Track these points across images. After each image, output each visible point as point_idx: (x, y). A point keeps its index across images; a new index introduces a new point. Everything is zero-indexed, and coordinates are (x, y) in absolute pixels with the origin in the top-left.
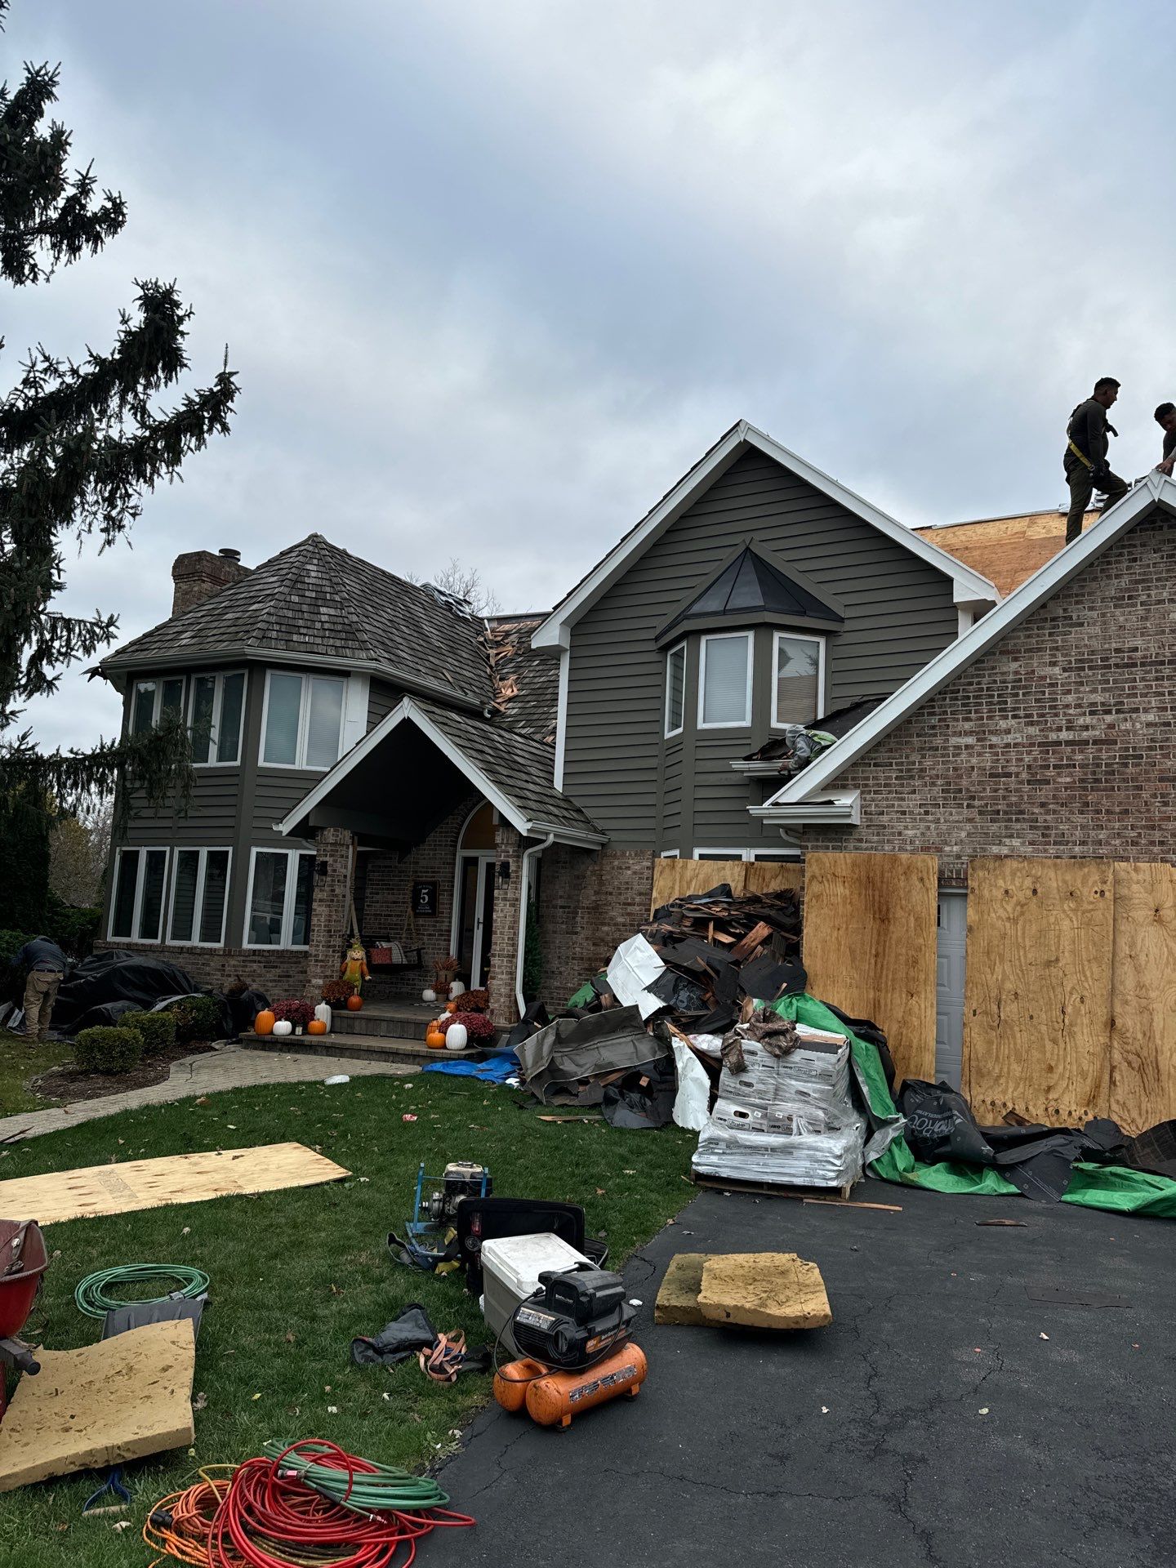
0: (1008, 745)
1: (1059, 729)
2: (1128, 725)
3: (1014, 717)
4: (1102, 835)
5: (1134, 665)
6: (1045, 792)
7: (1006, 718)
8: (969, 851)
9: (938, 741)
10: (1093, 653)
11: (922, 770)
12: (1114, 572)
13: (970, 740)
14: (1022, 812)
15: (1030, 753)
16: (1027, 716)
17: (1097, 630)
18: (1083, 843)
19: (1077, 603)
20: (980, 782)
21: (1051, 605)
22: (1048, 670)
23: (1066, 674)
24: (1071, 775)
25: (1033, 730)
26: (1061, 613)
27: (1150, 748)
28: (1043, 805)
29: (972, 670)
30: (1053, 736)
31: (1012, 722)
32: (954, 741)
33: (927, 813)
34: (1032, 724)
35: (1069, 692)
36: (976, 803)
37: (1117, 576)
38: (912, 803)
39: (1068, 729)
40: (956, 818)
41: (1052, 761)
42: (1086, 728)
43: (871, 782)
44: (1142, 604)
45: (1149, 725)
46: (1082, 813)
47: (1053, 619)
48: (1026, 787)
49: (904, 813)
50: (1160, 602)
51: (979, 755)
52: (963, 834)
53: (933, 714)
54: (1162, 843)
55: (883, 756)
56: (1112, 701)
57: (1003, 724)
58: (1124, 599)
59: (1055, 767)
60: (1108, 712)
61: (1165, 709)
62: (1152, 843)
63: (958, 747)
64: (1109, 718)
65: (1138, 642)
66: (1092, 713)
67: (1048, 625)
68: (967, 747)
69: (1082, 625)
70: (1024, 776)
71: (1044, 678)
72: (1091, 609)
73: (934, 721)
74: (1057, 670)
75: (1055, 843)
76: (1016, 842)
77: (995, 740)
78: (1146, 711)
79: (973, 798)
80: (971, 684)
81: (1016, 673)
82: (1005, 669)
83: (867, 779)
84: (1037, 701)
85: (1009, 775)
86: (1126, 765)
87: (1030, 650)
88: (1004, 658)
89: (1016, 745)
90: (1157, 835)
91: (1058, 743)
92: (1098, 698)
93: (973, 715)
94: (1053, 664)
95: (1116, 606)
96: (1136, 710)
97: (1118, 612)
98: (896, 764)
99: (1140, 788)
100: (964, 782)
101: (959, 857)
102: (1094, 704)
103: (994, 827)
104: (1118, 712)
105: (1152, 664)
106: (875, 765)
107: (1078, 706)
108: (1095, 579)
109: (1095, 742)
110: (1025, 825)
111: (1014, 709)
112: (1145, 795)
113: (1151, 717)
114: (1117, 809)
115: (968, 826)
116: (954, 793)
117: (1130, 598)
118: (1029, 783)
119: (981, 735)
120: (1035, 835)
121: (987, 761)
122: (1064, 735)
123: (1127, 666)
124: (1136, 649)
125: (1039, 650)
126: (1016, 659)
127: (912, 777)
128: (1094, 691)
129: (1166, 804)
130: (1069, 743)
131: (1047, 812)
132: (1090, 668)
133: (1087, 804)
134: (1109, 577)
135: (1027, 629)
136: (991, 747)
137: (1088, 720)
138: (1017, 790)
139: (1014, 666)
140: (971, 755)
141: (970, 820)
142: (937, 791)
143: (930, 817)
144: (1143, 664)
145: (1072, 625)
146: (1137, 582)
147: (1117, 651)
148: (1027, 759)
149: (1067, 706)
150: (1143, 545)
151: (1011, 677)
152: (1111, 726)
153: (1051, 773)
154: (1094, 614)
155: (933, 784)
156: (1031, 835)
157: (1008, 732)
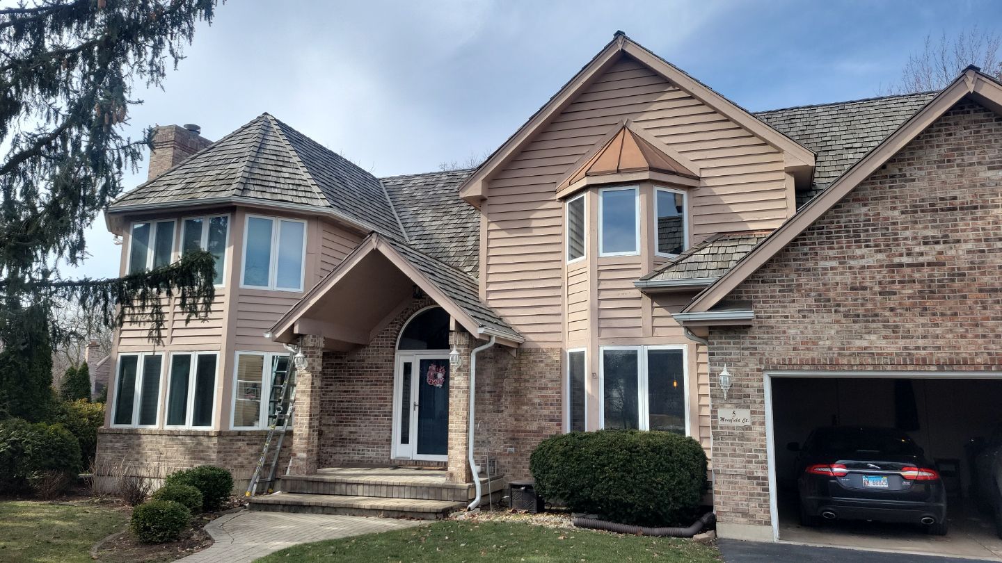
0: (863, 267)
1: (901, 255)
2: (953, 252)
3: (867, 246)
4: (939, 331)
5: (954, 209)
6: (893, 302)
7: (860, 247)
8: (839, 344)
9: (810, 265)
10: (923, 200)
11: (800, 285)
12: (935, 143)
13: (834, 264)
14: (876, 315)
15: (879, 272)
16: (876, 246)
17: (925, 184)
18: (924, 337)
19: (909, 165)
20: (844, 294)
21: (889, 166)
22: (890, 213)
23: (904, 216)
24: (912, 288)
25: (881, 256)
26: (896, 172)
27: (971, 269)
28: (892, 310)
29: (832, 213)
30: (897, 260)
31: (864, 251)
32: (822, 264)
33: (804, 317)
34: (880, 251)
35: (907, 228)
36: (842, 309)
37: (938, 146)
38: (792, 309)
39: (908, 255)
40: (826, 320)
41: (897, 278)
42: (922, 254)
43: (760, 295)
44: (958, 166)
45: (969, 252)
46: (922, 315)
47: (892, 177)
48: (879, 298)
49: (787, 317)
50: (971, 164)
51: (842, 274)
52: (833, 332)
53: (805, 244)
54: (984, 336)
55: (768, 275)
56: (940, 235)
57: (858, 252)
58: (942, 163)
59: (900, 282)
60: (937, 243)
61: (980, 240)
62: (977, 336)
63: (825, 269)
64: (938, 247)
65: (957, 193)
66: (925, 243)
67: (888, 180)
68: (832, 268)
69: (914, 180)
70: (877, 289)
71: (886, 219)
72: (920, 169)
73: (806, 249)
74: (897, 213)
75: (903, 337)
76: (873, 337)
77: (853, 263)
78: (966, 241)
79: (839, 305)
80: (832, 223)
81: (866, 215)
82: (857, 212)
83: (757, 292)
84: (883, 235)
85: (864, 289)
86: (953, 281)
87: (876, 199)
88: (856, 205)
89: (869, 267)
90: (980, 331)
91: (901, 265)
92: (930, 233)
93: (835, 246)
94: (894, 208)
95: (938, 167)
96: (958, 241)
97: (940, 171)
98: (779, 281)
99: (965, 297)
100: (831, 294)
101: (830, 349)
102: (925, 237)
103: (857, 326)
104: (945, 242)
105: (968, 208)
106: (763, 282)
107: (915, 238)
108: (921, 148)
109: (929, 264)
110: (880, 325)
111: (866, 241)
112: (969, 302)
113: (970, 246)
114: (949, 312)
115: (836, 326)
116: (824, 302)
117: (949, 161)
118: (880, 294)
119: (842, 260)
120: (888, 332)
121: (848, 278)
122: (905, 260)
123: (949, 209)
124: (955, 198)
125: (882, 198)
126: (865, 205)
127: (791, 291)
128: (926, 228)
129: (985, 308)
130: (909, 265)
131: (896, 315)
132: (922, 211)
133: (925, 309)
134: (932, 147)
135: (873, 183)
136: (850, 268)
137: (923, 248)
138: (873, 300)
139: (864, 210)
140: (835, 274)
141: (837, 322)
142: (811, 301)
143: (807, 320)
144: (962, 209)
145: (906, 181)
146: (953, 150)
147: (942, 199)
148: (878, 277)
149: (906, 239)
150: (956, 124)
151: (862, 218)
152: (940, 253)
153: (897, 287)
154: (923, 173)
155: (808, 296)
156: (884, 332)
157: (862, 257)
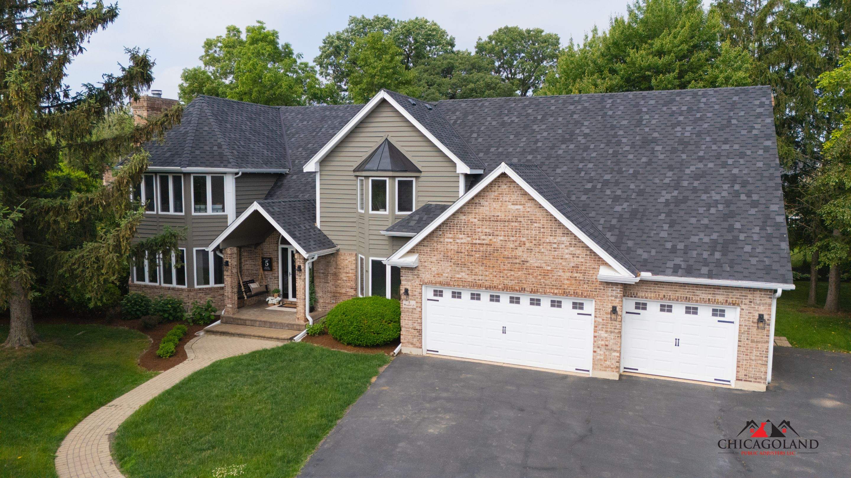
0: (462, 243)
1: (476, 239)
2: (494, 240)
3: (464, 234)
4: (487, 273)
5: (498, 221)
6: (471, 259)
7: (461, 234)
8: (450, 276)
9: (442, 240)
10: (486, 216)
11: (437, 249)
12: (493, 190)
13: (451, 240)
14: (465, 265)
15: (468, 246)
16: (468, 234)
17: (488, 208)
18: (482, 275)
19: (483, 199)
20: (454, 254)
21: (475, 199)
22: (473, 220)
23: (479, 222)
24: (479, 254)
25: (469, 239)
26: (477, 201)
27: (501, 248)
28: (471, 263)
29: (452, 218)
30: (474, 242)
31: (462, 236)
32: (447, 240)
33: (438, 263)
34: (469, 237)
35: (479, 228)
36: (453, 261)
37: (494, 191)
38: (434, 259)
39: (479, 239)
40: (447, 265)
41: (474, 250)
42: (484, 240)
43: (422, 251)
44: (501, 201)
45: (501, 240)
46: (482, 266)
47: (476, 203)
48: (467, 257)
49: (432, 262)
50: (506, 201)
51: (454, 245)
52: (449, 270)
53: (440, 231)
54: (503, 277)
55: (426, 243)
56: (491, 232)
57: (461, 236)
58: (496, 199)
59: (475, 251)
60: (490, 235)
61: (505, 236)
62: (500, 277)
63: (447, 242)
64: (490, 237)
65: (499, 214)
66: (486, 235)
67: (474, 205)
68: (450, 242)
69: (483, 206)
70: (466, 253)
71: (472, 222)
72: (486, 201)
73: (441, 233)
74: (476, 220)
75: (474, 275)
76: (463, 274)
77: (458, 241)
78: (500, 236)
79: (451, 259)
80: (451, 222)
81: (465, 220)
82: (461, 218)
83: (421, 250)
84: (470, 229)
85: (462, 253)
86: (494, 252)
87: (469, 213)
88: (461, 214)
89: (464, 243)
90: (502, 275)
91: (476, 244)
92: (487, 230)
93: (452, 232)
94: (475, 218)
95: (493, 201)
96: (498, 235)
97: (494, 203)
98: (430, 246)
99: (498, 260)
100: (449, 254)
101: (447, 277)
102: (486, 232)
103: (458, 269)
104: (493, 235)
105: (502, 221)
106: (424, 246)
107: (482, 232)
108: (488, 191)
109: (486, 244)
110: (466, 269)
111: (464, 232)
112: (499, 262)
113: (502, 238)
114: (491, 266)
115: (450, 268)
116: (447, 257)
117: (498, 199)
118: (468, 255)
119: (454, 238)
120: (469, 272)
121: (455, 247)
122: (478, 242)
123: (496, 221)
124: (498, 216)
125: (471, 213)
126: (464, 215)
127: (434, 251)
128: (486, 228)
129: (504, 265)
130: (479, 244)
131: (472, 265)
132: (486, 221)
133: (483, 264)
134: (492, 191)
135: (468, 206)
136: (457, 243)
137: (484, 237)
138: (464, 258)
139: (464, 217)
140: (451, 245)
141: (451, 266)
142: (441, 256)
143: (439, 264)
144: (500, 221)
145: (481, 206)
146: (500, 194)
147: (493, 216)
148: (467, 248)
149: (479, 232)
150: (502, 182)
151: (463, 221)
152: (491, 240)
153: (473, 253)
154: (487, 203)
155: (440, 254)
156: (468, 272)
157: (462, 239)
